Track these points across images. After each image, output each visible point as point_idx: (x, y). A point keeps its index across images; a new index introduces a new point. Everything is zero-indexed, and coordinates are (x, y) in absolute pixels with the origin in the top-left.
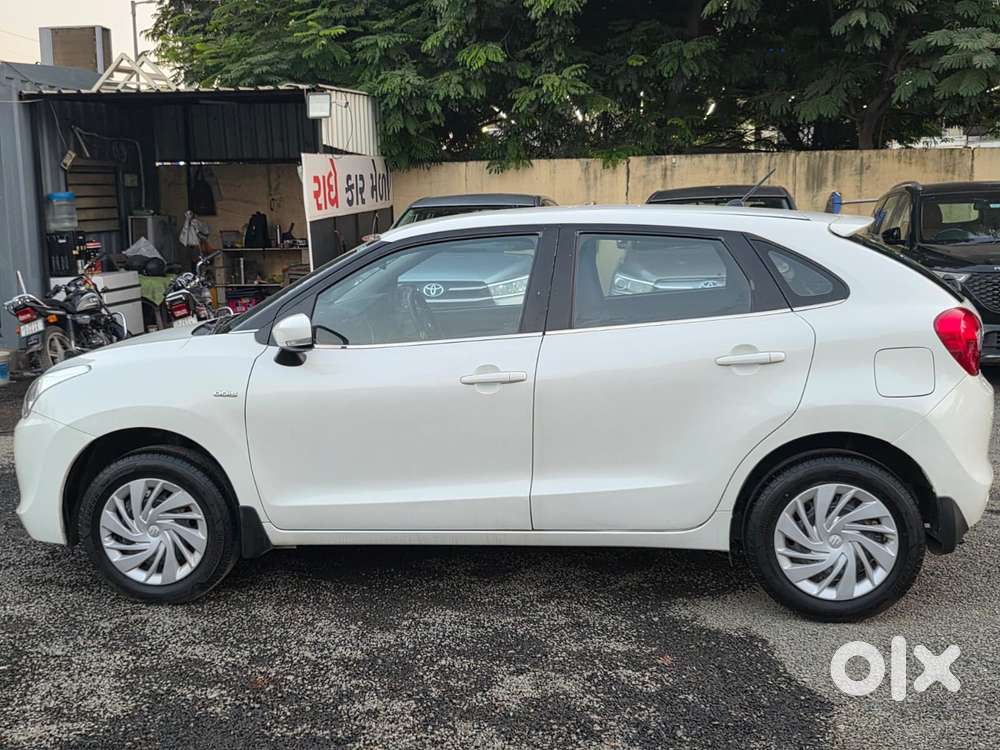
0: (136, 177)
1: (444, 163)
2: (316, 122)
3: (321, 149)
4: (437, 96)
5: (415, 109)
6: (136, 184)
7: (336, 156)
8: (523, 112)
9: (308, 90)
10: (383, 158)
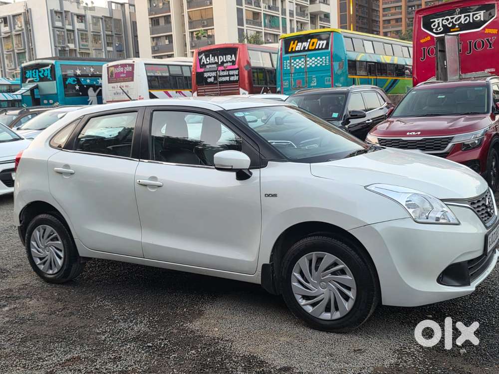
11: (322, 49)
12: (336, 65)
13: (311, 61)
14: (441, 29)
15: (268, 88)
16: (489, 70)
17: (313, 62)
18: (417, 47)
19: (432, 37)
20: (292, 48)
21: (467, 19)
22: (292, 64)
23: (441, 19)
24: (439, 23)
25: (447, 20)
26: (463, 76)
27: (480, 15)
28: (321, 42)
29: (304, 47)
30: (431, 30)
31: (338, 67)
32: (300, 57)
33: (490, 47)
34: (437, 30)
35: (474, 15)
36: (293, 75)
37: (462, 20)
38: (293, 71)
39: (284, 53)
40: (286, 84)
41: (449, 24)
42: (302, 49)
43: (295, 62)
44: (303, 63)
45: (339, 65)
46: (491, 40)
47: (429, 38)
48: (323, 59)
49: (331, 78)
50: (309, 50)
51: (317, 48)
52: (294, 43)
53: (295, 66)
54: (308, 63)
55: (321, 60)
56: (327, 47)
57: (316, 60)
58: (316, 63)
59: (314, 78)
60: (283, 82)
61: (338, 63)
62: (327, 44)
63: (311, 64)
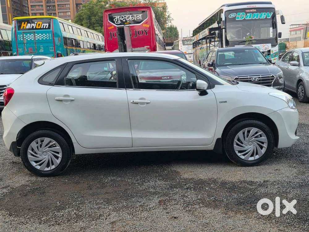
11: (46, 29)
12: (56, 39)
13: (38, 36)
14: (119, 22)
15: (1, 53)
16: (146, 47)
17: (40, 37)
18: (106, 32)
19: (115, 27)
20: (24, 27)
21: (133, 18)
22: (25, 37)
23: (119, 17)
24: (118, 19)
25: (123, 17)
26: (134, 49)
27: (140, 17)
28: (45, 24)
29: (33, 27)
30: (114, 22)
31: (58, 41)
32: (30, 33)
33: (146, 34)
34: (117, 22)
35: (136, 16)
36: (25, 44)
37: (131, 18)
38: (25, 42)
39: (17, 29)
40: (21, 50)
41: (124, 20)
42: (31, 28)
43: (27, 36)
44: (32, 37)
45: (58, 40)
46: (147, 30)
47: (113, 27)
48: (47, 35)
49: (53, 47)
50: (36, 29)
51: (42, 27)
52: (24, 24)
53: (27, 38)
54: (36, 37)
55: (46, 35)
56: (49, 28)
57: (42, 36)
58: (42, 38)
59: (41, 47)
60: (18, 49)
61: (58, 38)
62: (49, 26)
63: (38, 38)
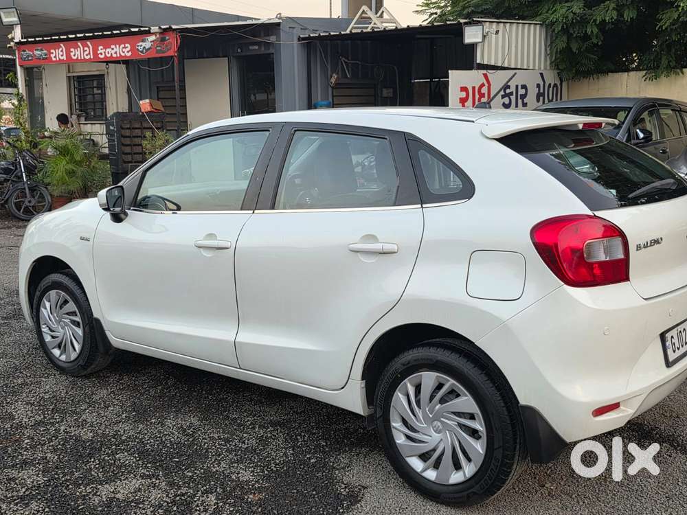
0: (391, 90)
1: (610, 74)
2: (473, 46)
3: (475, 66)
4: (595, 21)
5: (576, 32)
6: (391, 95)
7: (490, 71)
8: (666, 29)
9: (465, 23)
10: (556, 72)
